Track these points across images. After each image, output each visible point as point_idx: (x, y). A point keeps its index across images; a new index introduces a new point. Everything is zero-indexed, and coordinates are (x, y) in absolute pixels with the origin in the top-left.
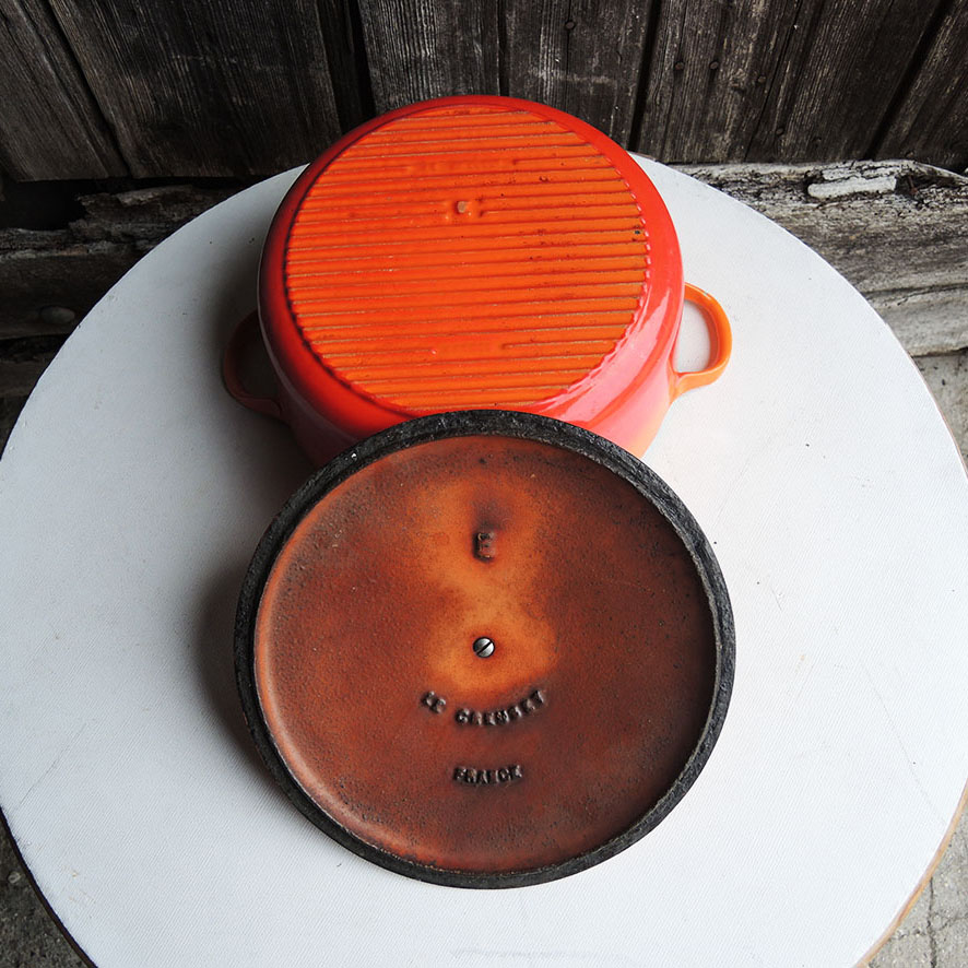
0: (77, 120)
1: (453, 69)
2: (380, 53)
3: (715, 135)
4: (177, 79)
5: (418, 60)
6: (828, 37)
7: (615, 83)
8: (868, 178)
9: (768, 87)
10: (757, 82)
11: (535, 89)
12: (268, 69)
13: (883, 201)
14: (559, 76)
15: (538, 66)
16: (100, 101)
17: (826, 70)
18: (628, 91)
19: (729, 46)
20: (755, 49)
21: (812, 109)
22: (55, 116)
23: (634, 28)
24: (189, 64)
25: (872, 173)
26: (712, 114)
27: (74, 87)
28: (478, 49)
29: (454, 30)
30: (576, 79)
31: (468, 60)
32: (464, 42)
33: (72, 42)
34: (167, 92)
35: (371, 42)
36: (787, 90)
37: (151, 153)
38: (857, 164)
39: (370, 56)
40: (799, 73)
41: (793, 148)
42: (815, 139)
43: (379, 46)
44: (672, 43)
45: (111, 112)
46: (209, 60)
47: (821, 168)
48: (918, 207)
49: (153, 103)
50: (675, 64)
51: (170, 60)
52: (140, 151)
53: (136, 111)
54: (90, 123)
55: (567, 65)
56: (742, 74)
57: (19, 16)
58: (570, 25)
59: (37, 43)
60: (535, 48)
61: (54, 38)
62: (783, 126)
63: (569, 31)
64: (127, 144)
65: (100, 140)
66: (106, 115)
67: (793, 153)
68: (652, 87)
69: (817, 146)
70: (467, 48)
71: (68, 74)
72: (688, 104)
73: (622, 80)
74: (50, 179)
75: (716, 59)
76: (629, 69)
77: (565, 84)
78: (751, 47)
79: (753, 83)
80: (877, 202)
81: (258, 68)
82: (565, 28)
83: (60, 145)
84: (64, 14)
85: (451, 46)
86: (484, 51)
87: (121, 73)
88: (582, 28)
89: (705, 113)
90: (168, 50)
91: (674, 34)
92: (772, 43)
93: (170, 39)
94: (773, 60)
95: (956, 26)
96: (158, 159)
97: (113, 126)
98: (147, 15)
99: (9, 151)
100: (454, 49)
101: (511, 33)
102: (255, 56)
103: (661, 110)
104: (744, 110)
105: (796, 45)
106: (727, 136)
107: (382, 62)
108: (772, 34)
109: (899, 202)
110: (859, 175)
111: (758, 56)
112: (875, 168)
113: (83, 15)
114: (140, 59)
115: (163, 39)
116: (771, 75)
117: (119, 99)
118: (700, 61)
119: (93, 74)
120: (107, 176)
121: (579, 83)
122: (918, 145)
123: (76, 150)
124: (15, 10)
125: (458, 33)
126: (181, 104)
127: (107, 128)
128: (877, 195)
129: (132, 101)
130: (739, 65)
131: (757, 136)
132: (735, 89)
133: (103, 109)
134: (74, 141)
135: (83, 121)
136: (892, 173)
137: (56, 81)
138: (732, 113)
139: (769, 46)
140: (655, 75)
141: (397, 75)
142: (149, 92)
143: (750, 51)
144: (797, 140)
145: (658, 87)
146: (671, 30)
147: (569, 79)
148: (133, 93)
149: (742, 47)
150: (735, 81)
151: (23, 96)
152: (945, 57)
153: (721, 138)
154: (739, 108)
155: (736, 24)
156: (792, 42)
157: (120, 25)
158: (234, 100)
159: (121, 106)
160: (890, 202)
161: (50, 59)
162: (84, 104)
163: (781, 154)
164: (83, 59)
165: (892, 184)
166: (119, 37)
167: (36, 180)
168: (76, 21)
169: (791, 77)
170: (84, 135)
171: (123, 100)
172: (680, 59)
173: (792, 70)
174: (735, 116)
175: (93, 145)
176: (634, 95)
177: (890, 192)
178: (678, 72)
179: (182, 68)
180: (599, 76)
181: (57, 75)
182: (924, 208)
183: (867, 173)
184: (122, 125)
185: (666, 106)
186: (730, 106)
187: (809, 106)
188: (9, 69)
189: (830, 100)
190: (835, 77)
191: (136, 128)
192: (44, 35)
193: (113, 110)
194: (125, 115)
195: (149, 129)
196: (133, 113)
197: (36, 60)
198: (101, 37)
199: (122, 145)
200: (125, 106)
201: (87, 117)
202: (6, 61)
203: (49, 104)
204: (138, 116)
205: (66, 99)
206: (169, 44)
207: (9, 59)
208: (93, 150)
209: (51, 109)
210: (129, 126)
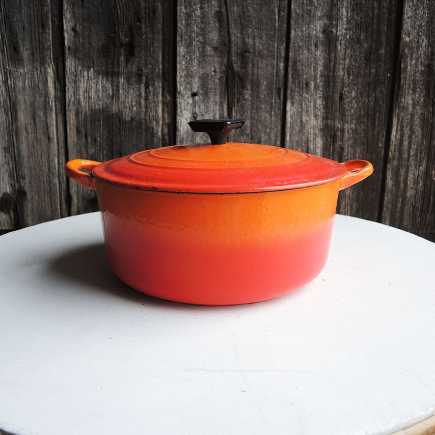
0: (58, 194)
22: (50, 190)
27: (63, 176)
45: (73, 191)
53: (83, 190)
54: (63, 197)
57: (54, 138)
59: (56, 152)
61: (63, 151)
64: (74, 209)
65: (64, 206)
66: (71, 192)
71: (63, 169)
83: (47, 208)
84: (71, 138)
95: (392, 168)
97: (72, 198)
98: (100, 142)
99: (25, 210)
113: (77, 140)
115: (103, 154)
123: (53, 211)
124: (54, 135)
127: (69, 200)
133: (70, 188)
134: (53, 205)
135: (61, 195)
137: (57, 172)
151: (42, 179)
152: (392, 185)
157: (89, 146)
159: (78, 188)
161: (58, 161)
162: (64, 186)
168: (74, 142)
170: (59, 203)
175: (60, 209)
181: (58, 169)
184: (75, 198)
188: (41, 164)
189: (354, 207)
190: (353, 194)
191: (80, 200)
192: (60, 149)
193: (74, 189)
194: (78, 192)
195: (85, 202)
196: (81, 192)
197: (53, 160)
198: (80, 151)
199: (72, 209)
200: (79, 187)
201: (63, 192)
202: (42, 159)
203: (50, 184)
204: (83, 193)
205: (57, 182)
206: (105, 156)
207: (43, 159)
208: (59, 212)
209: (50, 186)
210: (78, 199)
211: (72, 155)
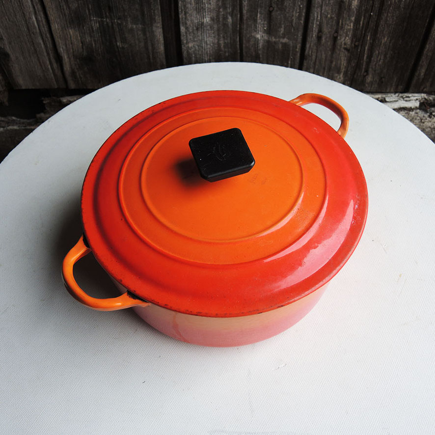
0: (45, 54)
1: (218, 30)
2: (186, 18)
3: (336, 75)
4: (93, 31)
5: (202, 23)
6: (386, 20)
7: (291, 43)
8: (406, 101)
9: (360, 48)
10: (355, 45)
11: (255, 44)
12: (134, 26)
13: (414, 113)
14: (266, 38)
15: (256, 31)
16: (57, 43)
17: (386, 39)
18: (296, 48)
19: (342, 24)
20: (354, 26)
21: (380, 60)
22: (35, 50)
23: (300, 12)
24: (99, 23)
25: (408, 99)
26: (334, 63)
27: (46, 35)
28: (230, 20)
29: (219, 9)
30: (274, 40)
31: (225, 25)
32: (223, 15)
33: (47, 9)
34: (88, 39)
35: (182, 12)
36: (368, 49)
37: (78, 74)
38: (401, 95)
39: (181, 20)
40: (374, 40)
41: (372, 83)
42: (382, 78)
43: (185, 14)
44: (317, 21)
45: (62, 50)
46: (108, 20)
47: (384, 96)
48: (430, 117)
49: (81, 45)
50: (318, 33)
51: (91, 20)
52: (73, 73)
53: (73, 49)
54: (51, 56)
55: (270, 31)
56: (348, 40)
58: (271, 9)
59: (31, 9)
60: (255, 21)
61: (39, 7)
62: (367, 71)
63: (270, 12)
64: (67, 68)
65: (55, 65)
66: (59, 51)
67: (372, 86)
68: (308, 46)
69: (382, 82)
70: (225, 18)
71: (44, 27)
72: (324, 56)
73: (294, 42)
74: (30, 88)
75: (337, 32)
76: (298, 36)
77: (268, 42)
78: (352, 25)
79: (353, 45)
80: (411, 113)
81: (130, 26)
82: (269, 10)
83: (36, 68)
85: (218, 16)
86: (232, 20)
87: (68, 27)
88: (277, 11)
89: (332, 62)
90: (90, 14)
91: (317, 17)
92: (361, 23)
93: (92, 9)
94: (362, 33)
96: (81, 78)
97: (62, 57)
99: (13, 70)
100: (219, 18)
101: (244, 12)
102: (129, 19)
103: (312, 59)
104: (349, 61)
105: (372, 24)
106: (341, 75)
107: (186, 24)
108: (361, 18)
109: (421, 114)
110: (402, 99)
111: (355, 29)
112: (409, 97)
114: (77, 20)
115: (89, 10)
116: (361, 41)
117: (66, 42)
118: (329, 32)
119: (55, 27)
120: (56, 87)
121: (275, 42)
122: (428, 84)
123: (43, 71)
125: (221, 10)
126: (94, 45)
127: (59, 59)
128: (411, 109)
129: (72, 43)
130: (347, 35)
131: (355, 76)
132: (345, 49)
133: (58, 47)
134: (43, 65)
135: (48, 54)
136: (417, 99)
137: (38, 31)
138: (344, 63)
139: (360, 24)
140: (309, 39)
141: (193, 32)
142: (79, 38)
143: (352, 27)
144: (374, 78)
145: (310, 46)
146: (316, 14)
147: (270, 40)
148: (72, 39)
149: (348, 25)
150: (345, 44)
151: (22, 39)
153: (338, 77)
154: (347, 60)
155: (345, 12)
156: (370, 22)
158: (118, 44)
159: (66, 46)
160: (417, 113)
161: (36, 18)
162: (50, 45)
163: (366, 87)
164: (51, 18)
165: (417, 104)
166: (69, 6)
167: (24, 88)
169: (370, 42)
170: (48, 62)
171: (67, 42)
172: (320, 31)
173: (370, 38)
174: (345, 64)
175: (52, 69)
176: (300, 51)
177: (416, 108)
178: (319, 38)
179: (96, 26)
180: (284, 38)
181: (39, 27)
182: (433, 117)
183: (406, 99)
184: (66, 57)
185: (314, 57)
186: (342, 58)
187: (379, 60)
188: (17, 24)
189: (388, 56)
190: (390, 43)
191: (72, 59)
192: (35, 5)
193: (63, 48)
194: (67, 51)
195: (78, 60)
196: (71, 50)
197: (30, 18)
198: (60, 6)
199: (65, 69)
200: (68, 46)
201: (50, 52)
202: (16, 18)
203: (33, 44)
204: (73, 52)
205: (41, 41)
206: (91, 11)
207: (18, 17)
208: (51, 71)
209: (34, 46)
210: (69, 57)
211: (51, 11)
